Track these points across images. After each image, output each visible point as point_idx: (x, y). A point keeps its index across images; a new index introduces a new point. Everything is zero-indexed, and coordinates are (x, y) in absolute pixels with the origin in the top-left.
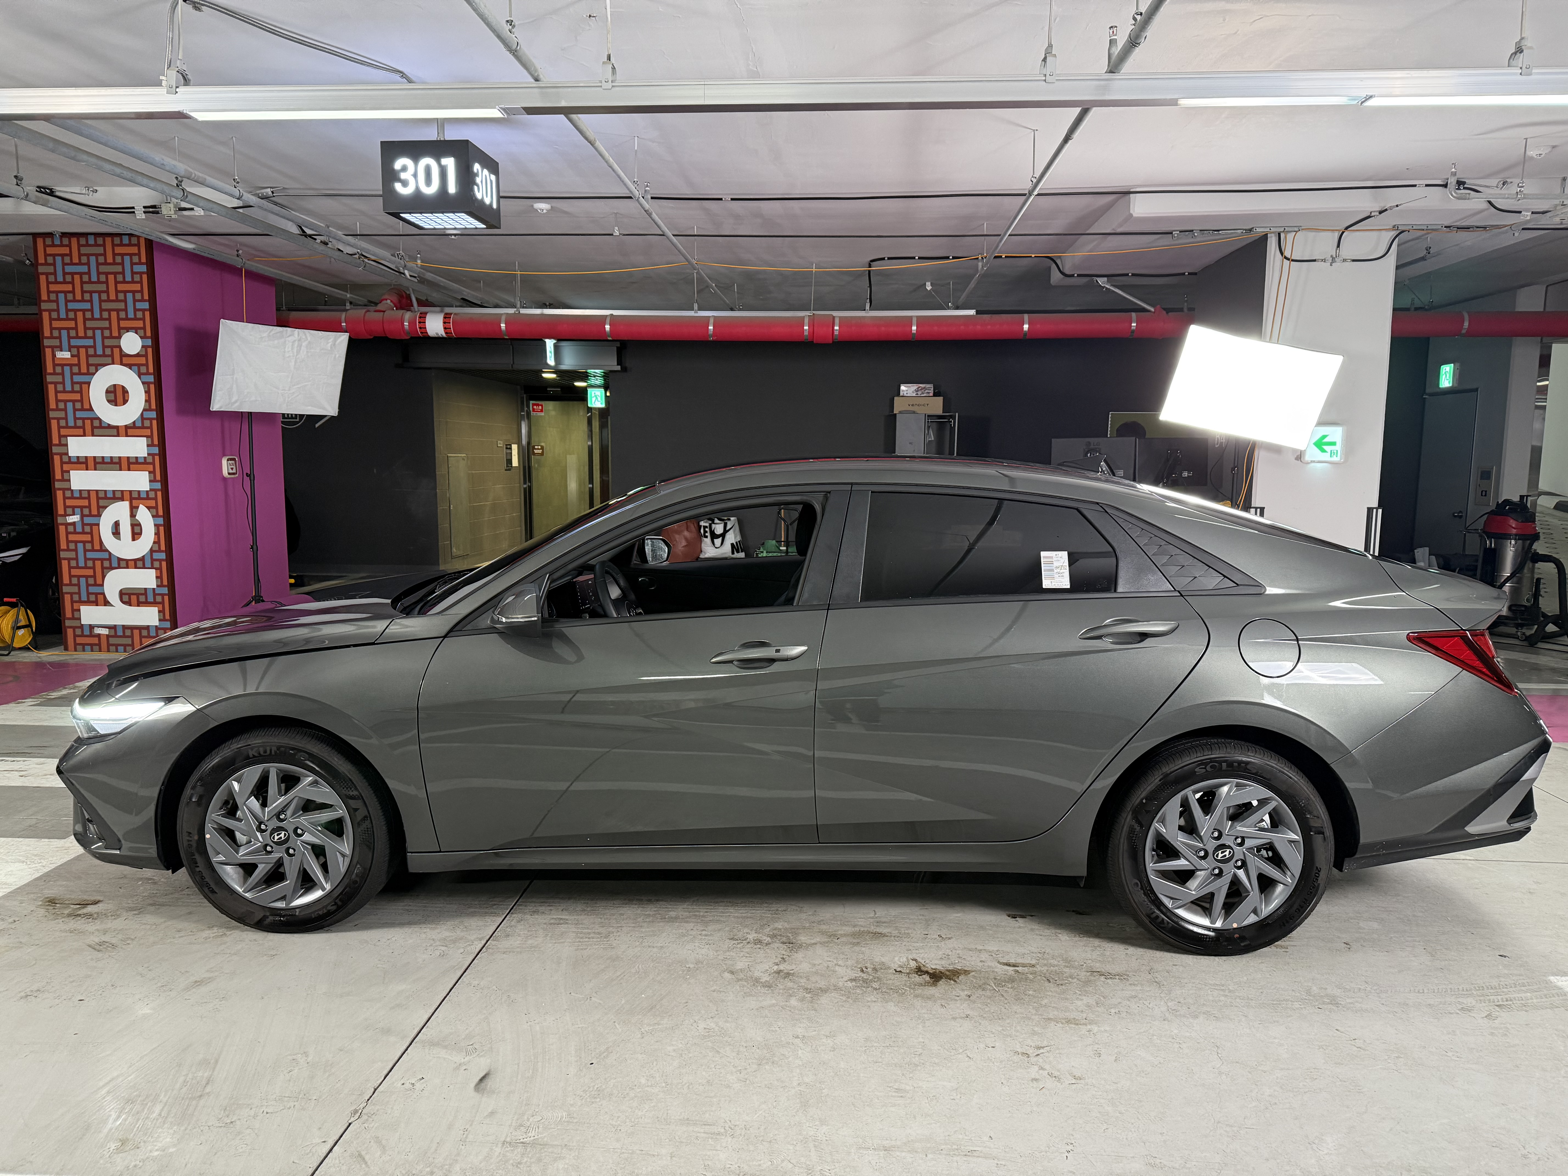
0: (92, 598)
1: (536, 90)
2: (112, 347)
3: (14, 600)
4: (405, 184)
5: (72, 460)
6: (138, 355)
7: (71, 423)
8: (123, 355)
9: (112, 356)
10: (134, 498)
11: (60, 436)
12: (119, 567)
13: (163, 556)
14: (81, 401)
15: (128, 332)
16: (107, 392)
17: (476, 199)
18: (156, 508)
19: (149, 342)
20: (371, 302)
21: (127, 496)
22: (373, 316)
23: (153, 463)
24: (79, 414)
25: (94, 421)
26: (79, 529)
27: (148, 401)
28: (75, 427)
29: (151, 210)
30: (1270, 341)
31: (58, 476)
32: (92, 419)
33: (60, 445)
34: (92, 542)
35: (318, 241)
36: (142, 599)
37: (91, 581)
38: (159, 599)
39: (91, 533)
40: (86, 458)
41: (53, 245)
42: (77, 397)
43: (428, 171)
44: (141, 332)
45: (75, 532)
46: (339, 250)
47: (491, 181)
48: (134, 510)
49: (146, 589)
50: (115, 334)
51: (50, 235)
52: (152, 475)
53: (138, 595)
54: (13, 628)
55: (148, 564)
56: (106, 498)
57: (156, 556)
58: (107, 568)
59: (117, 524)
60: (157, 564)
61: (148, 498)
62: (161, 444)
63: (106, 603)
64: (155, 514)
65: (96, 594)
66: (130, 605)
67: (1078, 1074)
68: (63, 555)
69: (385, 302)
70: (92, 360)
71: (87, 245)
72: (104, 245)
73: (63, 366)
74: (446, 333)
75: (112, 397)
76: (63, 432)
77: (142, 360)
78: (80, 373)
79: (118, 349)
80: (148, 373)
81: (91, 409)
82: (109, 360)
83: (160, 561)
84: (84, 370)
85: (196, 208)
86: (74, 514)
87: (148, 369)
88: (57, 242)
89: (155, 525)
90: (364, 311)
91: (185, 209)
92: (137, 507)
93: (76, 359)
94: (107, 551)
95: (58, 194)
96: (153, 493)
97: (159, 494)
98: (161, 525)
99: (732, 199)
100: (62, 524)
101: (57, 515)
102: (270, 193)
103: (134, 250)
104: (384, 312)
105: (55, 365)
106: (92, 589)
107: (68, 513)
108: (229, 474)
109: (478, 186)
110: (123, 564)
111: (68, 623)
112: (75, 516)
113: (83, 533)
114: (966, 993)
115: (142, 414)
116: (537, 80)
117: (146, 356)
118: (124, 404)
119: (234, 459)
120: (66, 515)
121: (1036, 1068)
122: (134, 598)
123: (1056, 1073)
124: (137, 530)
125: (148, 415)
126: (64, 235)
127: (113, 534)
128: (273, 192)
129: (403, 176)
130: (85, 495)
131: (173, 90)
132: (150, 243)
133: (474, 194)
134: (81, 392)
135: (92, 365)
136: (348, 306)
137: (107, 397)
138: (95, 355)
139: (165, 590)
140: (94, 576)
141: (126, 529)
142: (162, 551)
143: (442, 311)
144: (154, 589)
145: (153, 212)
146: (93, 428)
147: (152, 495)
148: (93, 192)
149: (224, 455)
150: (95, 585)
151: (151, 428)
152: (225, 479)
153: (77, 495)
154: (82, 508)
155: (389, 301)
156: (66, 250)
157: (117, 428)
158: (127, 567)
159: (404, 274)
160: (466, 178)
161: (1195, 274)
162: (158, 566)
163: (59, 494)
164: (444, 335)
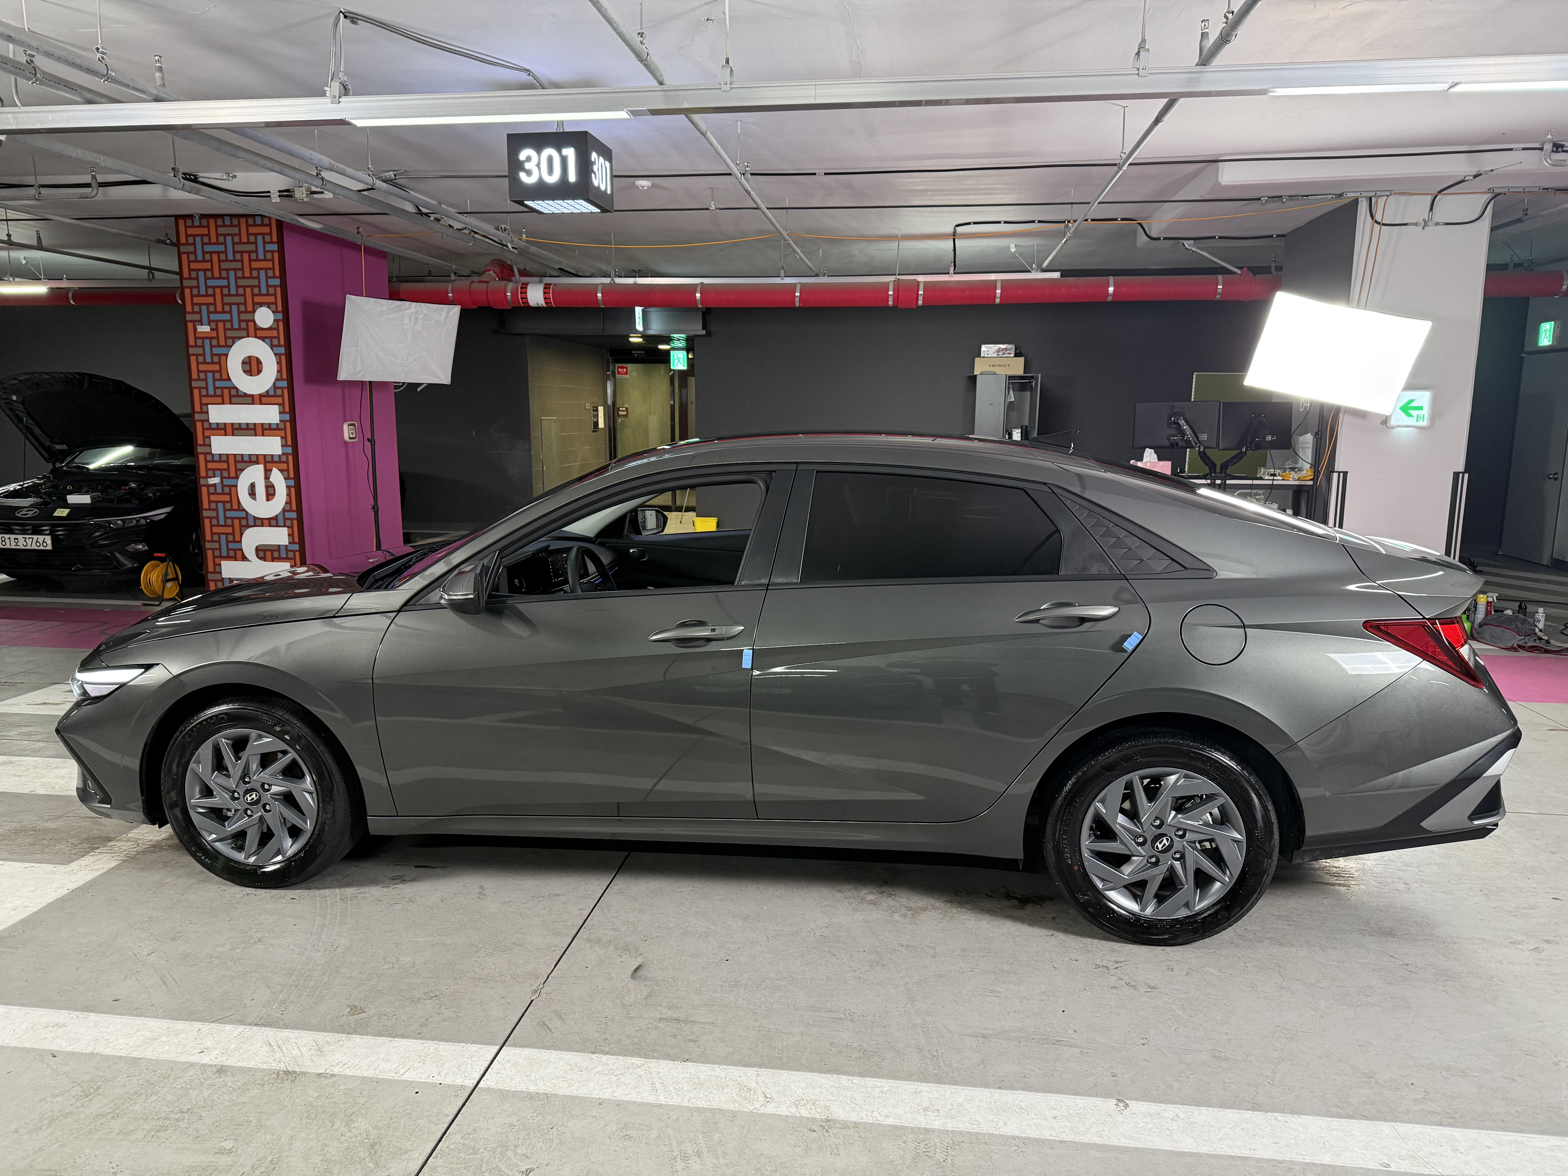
0: (232, 553)
1: (660, 93)
2: (247, 321)
3: (163, 555)
4: (529, 173)
5: (213, 426)
6: (270, 329)
7: (211, 392)
8: (257, 329)
9: (247, 329)
10: (268, 462)
11: (202, 404)
12: (255, 526)
13: (294, 515)
14: (220, 371)
15: (261, 306)
16: (243, 363)
17: (594, 186)
18: (288, 470)
19: (280, 316)
20: (473, 272)
21: (261, 459)
22: (478, 287)
23: (285, 429)
24: (218, 384)
25: (232, 390)
26: (219, 490)
27: (279, 371)
28: (215, 396)
29: (285, 194)
30: (1358, 306)
31: (200, 441)
32: (229, 388)
33: (202, 412)
34: (231, 502)
35: (432, 218)
36: (276, 554)
37: (230, 538)
38: (291, 555)
39: (230, 494)
40: (225, 424)
41: (193, 226)
42: (217, 367)
43: (550, 160)
44: (273, 307)
45: (216, 493)
46: (450, 226)
47: (606, 168)
48: (268, 473)
49: (279, 546)
50: (250, 308)
51: (191, 216)
52: (284, 440)
53: (272, 551)
54: (162, 581)
55: (281, 522)
56: (243, 461)
57: (288, 515)
58: (244, 526)
59: (253, 486)
60: (288, 523)
61: (280, 462)
62: (291, 411)
63: (244, 558)
64: (286, 476)
65: (235, 550)
66: (265, 561)
67: (1153, 985)
68: (205, 514)
69: (488, 273)
70: (229, 334)
71: (224, 226)
72: (239, 226)
73: (203, 338)
74: (546, 303)
75: (247, 367)
76: (204, 400)
77: (274, 333)
78: (219, 346)
79: (252, 323)
80: (279, 346)
81: (229, 379)
82: (245, 333)
83: (292, 519)
84: (222, 343)
85: (325, 192)
86: (214, 477)
87: (279, 341)
88: (197, 223)
89: (287, 487)
90: (469, 282)
91: (316, 193)
92: (271, 470)
93: (215, 332)
94: (244, 510)
95: (201, 180)
96: (285, 456)
97: (290, 457)
98: (292, 487)
99: (826, 174)
100: (204, 486)
101: (200, 477)
102: (393, 176)
103: (266, 230)
104: (488, 282)
105: (196, 338)
106: (231, 546)
107: (209, 475)
108: (350, 438)
109: (595, 174)
110: (259, 522)
111: (210, 576)
112: (216, 478)
113: (223, 493)
114: (1051, 915)
115: (274, 383)
116: (661, 83)
117: (277, 329)
118: (258, 374)
119: (353, 425)
120: (207, 477)
121: (1115, 979)
122: (268, 554)
123: (1133, 983)
124: (271, 491)
125: (279, 384)
126: (203, 216)
127: (250, 494)
128: (395, 175)
129: (527, 166)
130: (224, 458)
131: (336, 100)
132: (280, 223)
133: (592, 183)
134: (219, 363)
135: (230, 338)
136: (453, 277)
137: (242, 367)
138: (232, 329)
139: (296, 547)
140: (233, 534)
141: (261, 490)
142: (293, 511)
143: (541, 282)
144: (286, 546)
145: (287, 196)
146: (231, 396)
147: (284, 458)
148: (232, 177)
149: (345, 421)
150: (234, 541)
151: (282, 396)
152: (346, 443)
153: (217, 458)
154: (221, 470)
155: (492, 272)
156: (205, 231)
157: (252, 396)
158: (262, 526)
159: (507, 246)
160: (585, 167)
161: (1283, 236)
162: (290, 525)
163: (201, 457)
164: (544, 305)
